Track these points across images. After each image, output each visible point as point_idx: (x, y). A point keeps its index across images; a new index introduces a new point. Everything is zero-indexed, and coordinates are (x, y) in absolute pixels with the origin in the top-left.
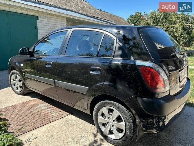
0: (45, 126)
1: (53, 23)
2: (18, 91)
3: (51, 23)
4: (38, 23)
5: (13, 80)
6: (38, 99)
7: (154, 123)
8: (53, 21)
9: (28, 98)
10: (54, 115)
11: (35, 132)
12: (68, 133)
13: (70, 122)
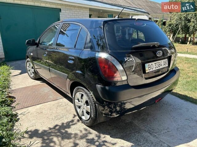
0: (40, 105)
1: (76, 15)
2: (32, 76)
3: (74, 14)
4: (60, 16)
5: (28, 67)
6: (45, 84)
7: (113, 108)
8: (75, 12)
9: (38, 82)
10: (51, 97)
11: (30, 109)
12: (54, 112)
13: (60, 104)
